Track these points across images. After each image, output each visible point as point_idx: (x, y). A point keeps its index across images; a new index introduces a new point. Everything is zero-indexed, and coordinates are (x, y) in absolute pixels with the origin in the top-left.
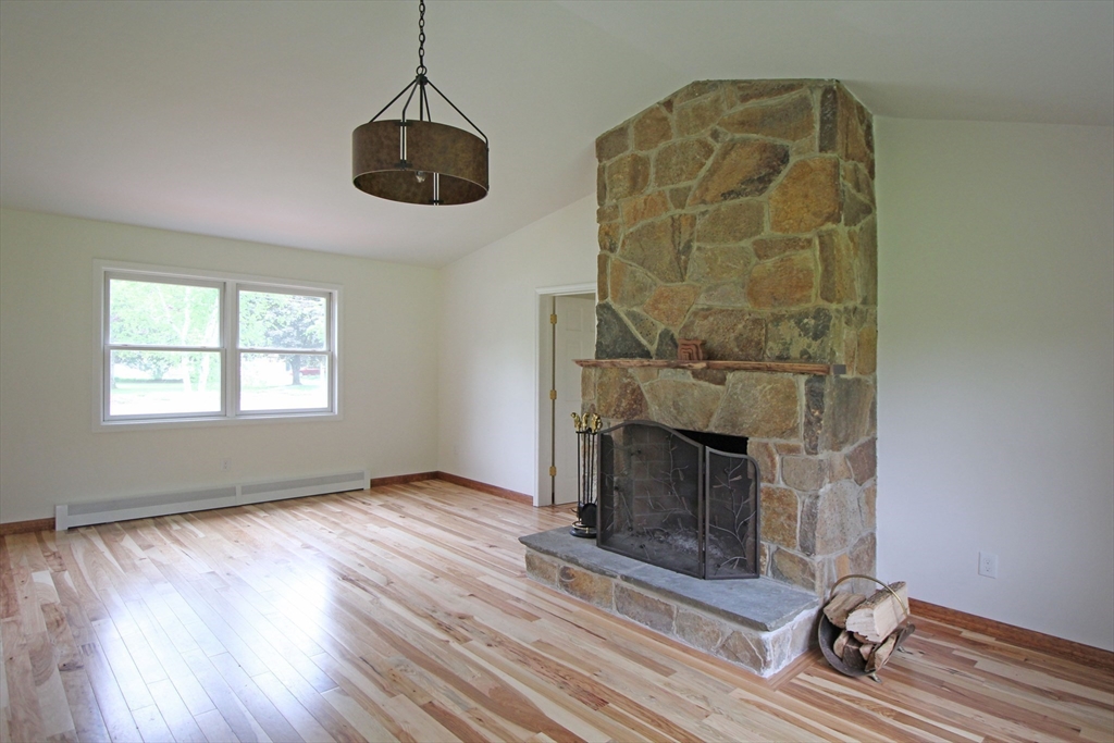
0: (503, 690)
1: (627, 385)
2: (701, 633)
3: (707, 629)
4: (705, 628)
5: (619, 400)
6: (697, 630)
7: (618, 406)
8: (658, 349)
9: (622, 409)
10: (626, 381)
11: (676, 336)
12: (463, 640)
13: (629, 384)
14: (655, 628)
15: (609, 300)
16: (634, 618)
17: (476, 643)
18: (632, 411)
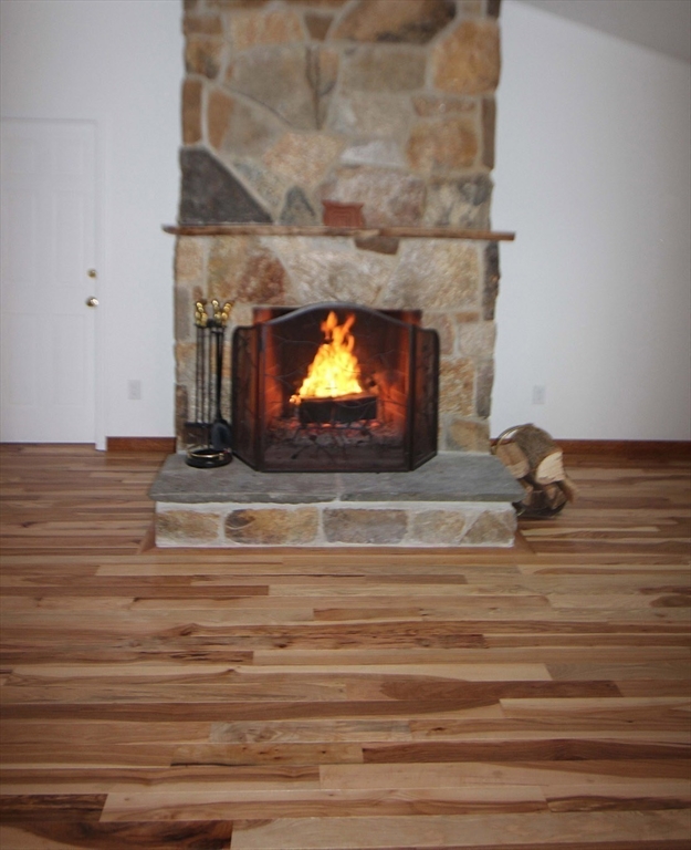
0: (391, 685)
1: (258, 260)
2: (443, 528)
3: (451, 521)
4: (448, 520)
5: (245, 279)
6: (437, 526)
7: (244, 287)
8: (284, 213)
9: (249, 290)
10: (257, 254)
11: (309, 195)
12: (247, 658)
13: (262, 258)
14: (381, 543)
15: (205, 143)
16: (350, 541)
17: (262, 652)
18: (265, 293)
